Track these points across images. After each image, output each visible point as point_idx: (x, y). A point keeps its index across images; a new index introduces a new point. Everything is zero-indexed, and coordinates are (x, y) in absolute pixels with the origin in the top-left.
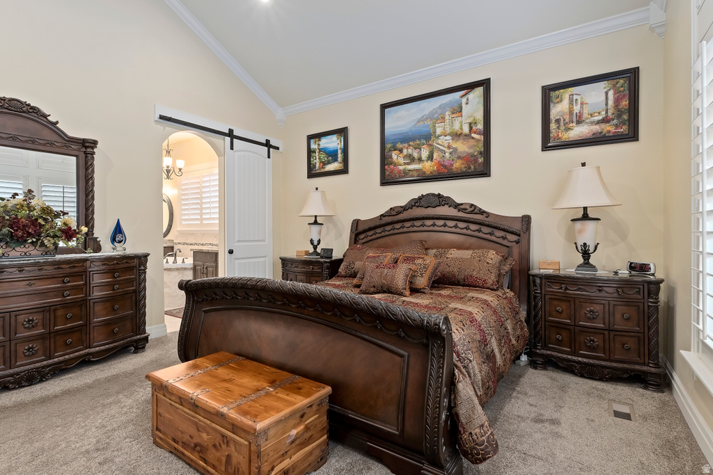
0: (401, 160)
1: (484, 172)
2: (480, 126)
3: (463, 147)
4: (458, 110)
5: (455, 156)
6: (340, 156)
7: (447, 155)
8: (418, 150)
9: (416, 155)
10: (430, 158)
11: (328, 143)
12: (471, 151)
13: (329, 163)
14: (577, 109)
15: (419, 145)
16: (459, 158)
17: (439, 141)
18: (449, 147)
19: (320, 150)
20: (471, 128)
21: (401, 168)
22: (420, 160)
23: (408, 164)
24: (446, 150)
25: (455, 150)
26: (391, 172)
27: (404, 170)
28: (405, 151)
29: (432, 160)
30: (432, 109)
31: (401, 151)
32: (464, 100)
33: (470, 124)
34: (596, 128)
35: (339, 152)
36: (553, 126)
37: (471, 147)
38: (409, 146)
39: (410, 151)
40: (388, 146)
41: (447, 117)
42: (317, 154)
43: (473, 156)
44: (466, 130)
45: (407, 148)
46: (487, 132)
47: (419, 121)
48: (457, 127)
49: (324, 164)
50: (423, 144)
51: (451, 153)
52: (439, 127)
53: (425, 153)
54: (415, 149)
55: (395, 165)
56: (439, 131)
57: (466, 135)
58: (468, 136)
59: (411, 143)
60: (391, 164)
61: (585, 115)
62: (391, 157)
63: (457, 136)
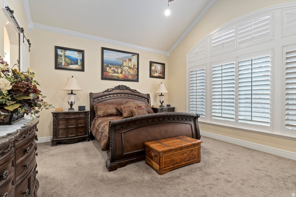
0: (111, 71)
1: (137, 80)
2: (136, 67)
3: (132, 72)
4: (130, 60)
5: (129, 74)
6: (79, 63)
7: (127, 73)
8: (117, 69)
9: (116, 70)
10: (121, 73)
11: (71, 54)
12: (134, 73)
13: (72, 64)
14: (156, 69)
15: (118, 67)
16: (130, 75)
17: (124, 68)
18: (127, 71)
19: (65, 57)
20: (134, 67)
21: (110, 74)
22: (118, 73)
23: (113, 73)
24: (126, 71)
25: (129, 72)
26: (106, 75)
27: (112, 75)
28: (112, 68)
29: (122, 73)
30: (122, 57)
31: (110, 68)
32: (132, 57)
33: (134, 65)
34: (159, 74)
35: (79, 60)
36: (152, 72)
37: (134, 72)
38: (114, 67)
39: (114, 69)
40: (105, 65)
41: (127, 61)
42: (63, 58)
43: (134, 75)
44: (132, 67)
45: (113, 67)
46: (138, 69)
47: (117, 59)
48: (130, 65)
49: (68, 64)
50: (119, 68)
51: (128, 73)
52: (124, 63)
53: (120, 71)
54: (116, 68)
55: (108, 72)
56: (124, 65)
57: (132, 68)
58: (133, 69)
59: (115, 66)
60: (106, 72)
61: (157, 71)
62: (106, 69)
63: (130, 68)
